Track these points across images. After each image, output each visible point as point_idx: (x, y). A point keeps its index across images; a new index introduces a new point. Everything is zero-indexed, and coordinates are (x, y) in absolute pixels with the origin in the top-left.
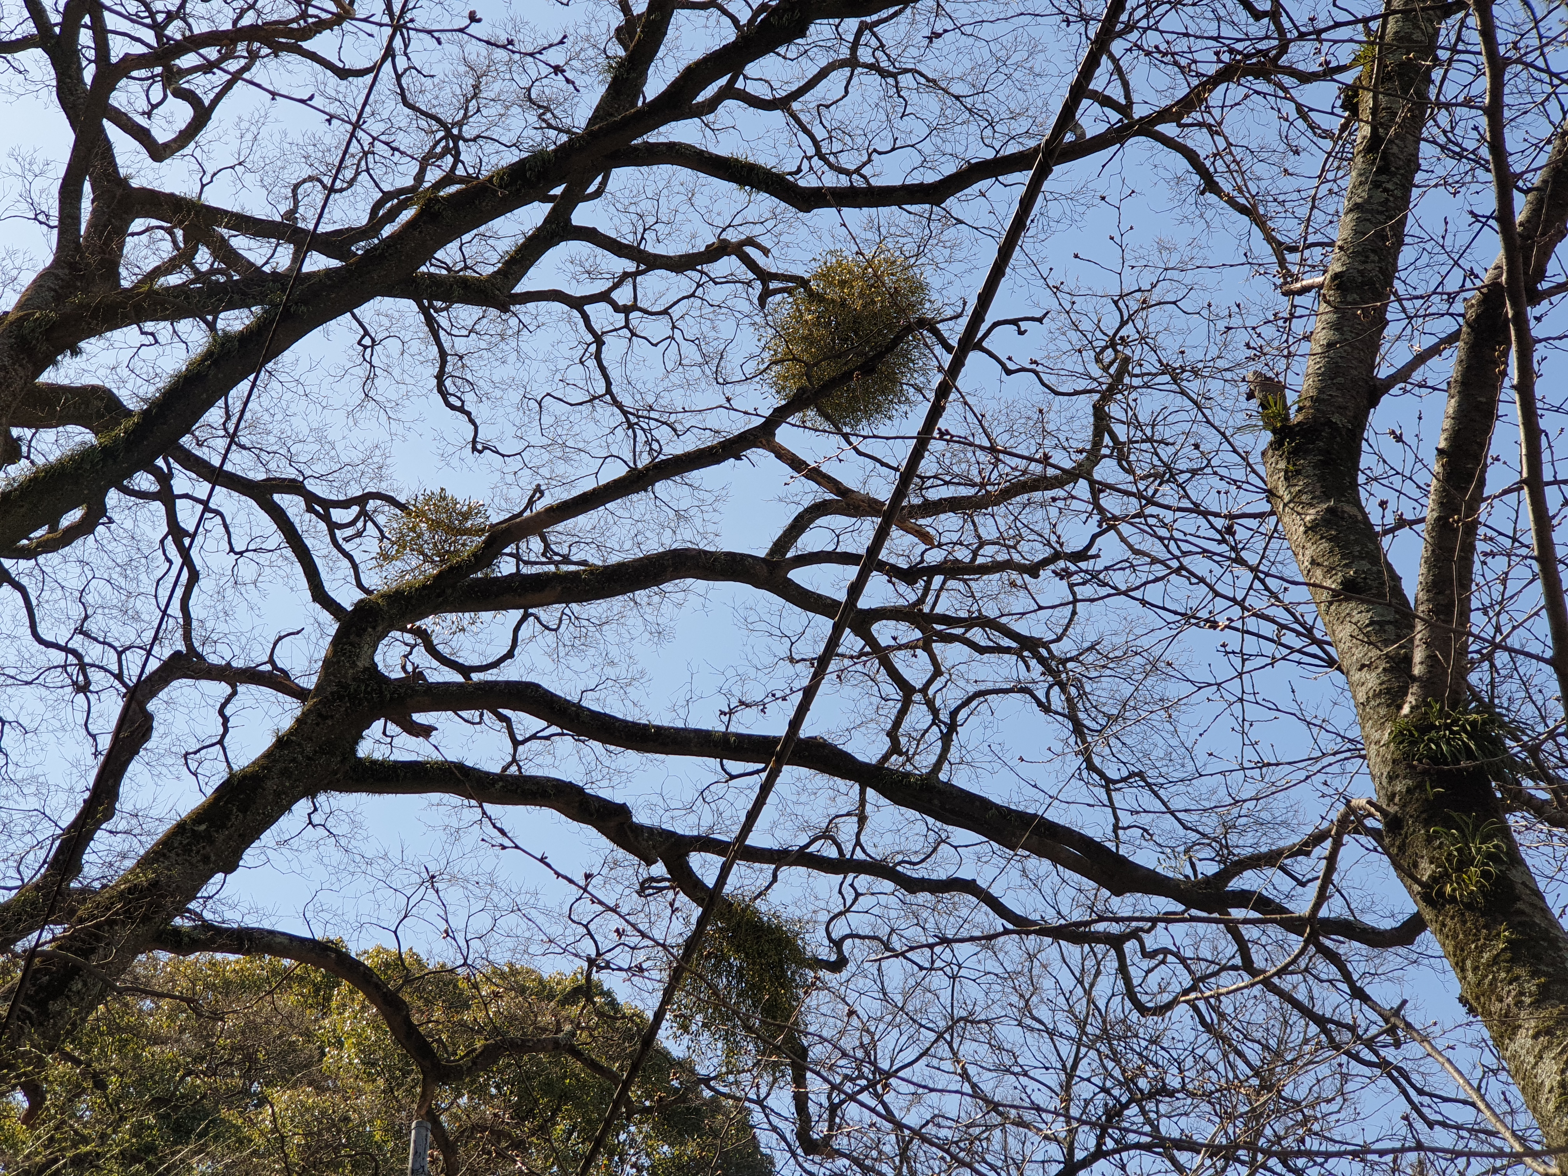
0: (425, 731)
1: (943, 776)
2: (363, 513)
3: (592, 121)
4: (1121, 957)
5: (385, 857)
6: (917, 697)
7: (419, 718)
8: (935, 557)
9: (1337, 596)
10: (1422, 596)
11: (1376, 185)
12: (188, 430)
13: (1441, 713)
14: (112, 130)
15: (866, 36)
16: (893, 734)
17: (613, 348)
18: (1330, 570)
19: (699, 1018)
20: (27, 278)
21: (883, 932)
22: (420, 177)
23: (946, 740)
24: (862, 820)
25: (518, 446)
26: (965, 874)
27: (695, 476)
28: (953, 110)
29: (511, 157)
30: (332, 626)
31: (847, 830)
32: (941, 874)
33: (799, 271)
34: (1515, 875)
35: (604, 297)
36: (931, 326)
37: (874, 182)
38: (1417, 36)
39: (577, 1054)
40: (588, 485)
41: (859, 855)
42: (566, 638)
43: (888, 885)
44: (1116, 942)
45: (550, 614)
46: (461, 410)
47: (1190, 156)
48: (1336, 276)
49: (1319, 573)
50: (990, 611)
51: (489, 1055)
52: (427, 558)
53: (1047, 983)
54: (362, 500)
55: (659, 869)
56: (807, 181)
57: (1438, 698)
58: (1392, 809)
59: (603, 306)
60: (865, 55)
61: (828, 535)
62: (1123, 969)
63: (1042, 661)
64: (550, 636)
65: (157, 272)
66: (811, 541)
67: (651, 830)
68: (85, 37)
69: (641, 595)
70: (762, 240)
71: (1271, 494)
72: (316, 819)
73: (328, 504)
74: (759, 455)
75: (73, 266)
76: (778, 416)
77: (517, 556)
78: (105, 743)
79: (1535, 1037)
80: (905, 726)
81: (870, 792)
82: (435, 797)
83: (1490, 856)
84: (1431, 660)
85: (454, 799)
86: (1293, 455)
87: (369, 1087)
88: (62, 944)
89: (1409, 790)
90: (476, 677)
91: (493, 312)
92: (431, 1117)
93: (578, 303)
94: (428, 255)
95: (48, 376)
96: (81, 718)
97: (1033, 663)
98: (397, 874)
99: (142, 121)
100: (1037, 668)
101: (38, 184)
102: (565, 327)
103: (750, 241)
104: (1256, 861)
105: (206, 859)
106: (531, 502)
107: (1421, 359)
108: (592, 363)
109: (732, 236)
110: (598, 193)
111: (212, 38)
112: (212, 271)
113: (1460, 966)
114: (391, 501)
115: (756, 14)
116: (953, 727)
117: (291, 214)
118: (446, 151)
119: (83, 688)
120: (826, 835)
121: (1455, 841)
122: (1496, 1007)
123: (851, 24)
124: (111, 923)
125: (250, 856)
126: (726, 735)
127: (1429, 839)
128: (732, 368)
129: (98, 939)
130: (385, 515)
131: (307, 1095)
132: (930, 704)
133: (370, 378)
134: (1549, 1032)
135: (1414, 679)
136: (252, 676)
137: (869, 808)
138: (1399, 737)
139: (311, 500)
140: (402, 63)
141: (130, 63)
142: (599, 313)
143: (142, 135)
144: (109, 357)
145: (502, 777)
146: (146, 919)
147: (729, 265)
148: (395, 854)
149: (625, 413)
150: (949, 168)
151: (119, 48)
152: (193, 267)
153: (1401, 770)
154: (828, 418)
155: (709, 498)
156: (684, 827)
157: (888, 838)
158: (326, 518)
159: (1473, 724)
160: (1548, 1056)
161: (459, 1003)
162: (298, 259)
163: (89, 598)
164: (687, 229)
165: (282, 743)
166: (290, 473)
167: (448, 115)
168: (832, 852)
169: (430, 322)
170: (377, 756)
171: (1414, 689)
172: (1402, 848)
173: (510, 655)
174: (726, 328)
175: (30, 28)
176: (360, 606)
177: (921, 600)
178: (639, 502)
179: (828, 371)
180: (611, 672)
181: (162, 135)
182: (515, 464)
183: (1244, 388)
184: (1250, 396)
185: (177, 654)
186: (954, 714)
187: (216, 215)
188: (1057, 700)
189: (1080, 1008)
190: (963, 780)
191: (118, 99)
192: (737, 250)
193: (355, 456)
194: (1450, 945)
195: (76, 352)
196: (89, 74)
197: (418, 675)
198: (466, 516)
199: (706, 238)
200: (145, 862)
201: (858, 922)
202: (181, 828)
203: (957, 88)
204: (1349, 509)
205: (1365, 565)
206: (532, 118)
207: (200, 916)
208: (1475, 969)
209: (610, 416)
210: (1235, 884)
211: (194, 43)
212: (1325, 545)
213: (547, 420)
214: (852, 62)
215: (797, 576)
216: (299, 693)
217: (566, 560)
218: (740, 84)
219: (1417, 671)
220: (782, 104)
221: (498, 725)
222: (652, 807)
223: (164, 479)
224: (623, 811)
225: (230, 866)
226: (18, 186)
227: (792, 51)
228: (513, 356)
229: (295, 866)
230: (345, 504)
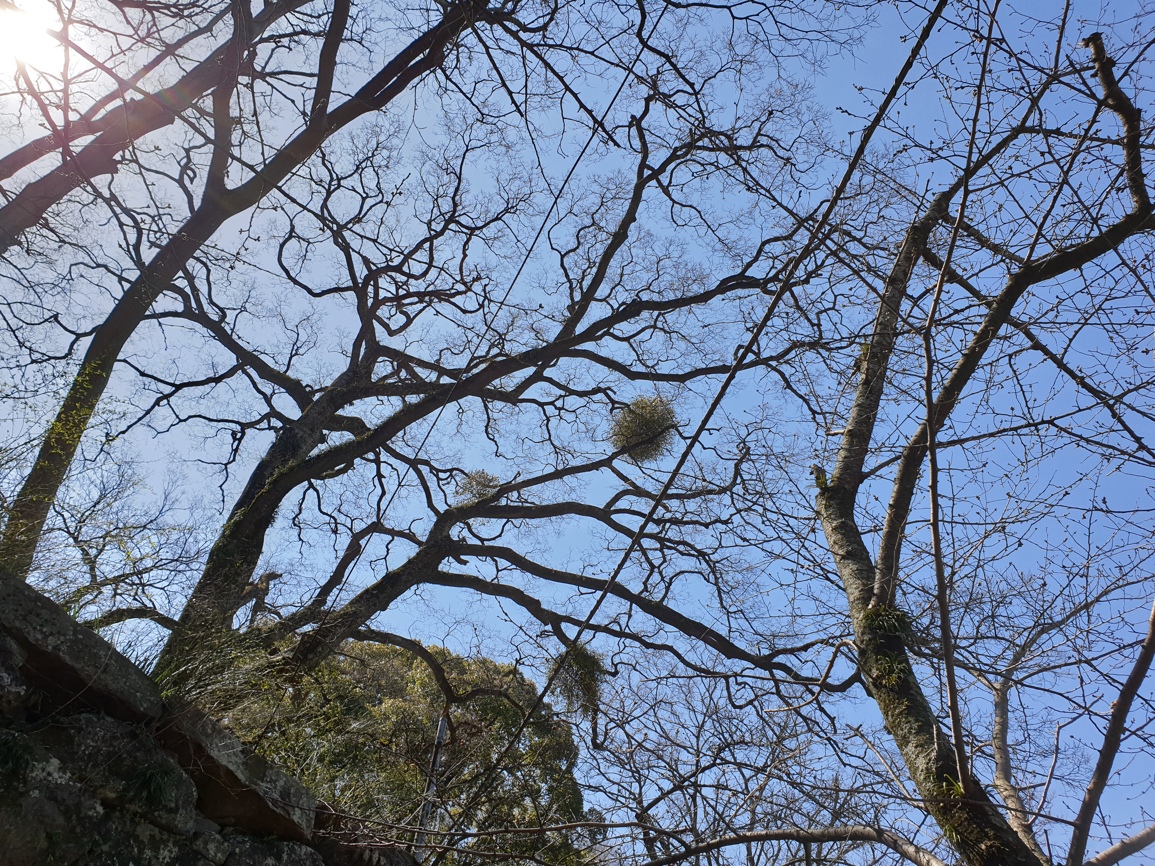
0: (465, 563)
1: (664, 603)
2: (451, 475)
3: (556, 339)
4: (728, 683)
5: (443, 610)
6: (656, 570)
7: (463, 557)
8: (668, 516)
9: (843, 557)
10: (879, 562)
11: (867, 398)
12: (390, 439)
13: (885, 609)
14: (375, 323)
15: (661, 318)
16: (645, 583)
17: (553, 422)
18: (841, 547)
19: (558, 690)
20: (337, 375)
21: (634, 663)
22: (488, 352)
23: (668, 589)
24: (630, 616)
25: (514, 456)
26: (669, 643)
27: (580, 475)
28: (691, 348)
29: (524, 349)
30: (435, 519)
31: (623, 620)
32: (659, 642)
33: (626, 401)
34: (910, 679)
35: (552, 403)
36: (675, 427)
37: (659, 372)
38: (884, 343)
39: (508, 698)
40: (539, 474)
41: (627, 631)
42: (523, 531)
43: (638, 644)
44: (726, 678)
45: (517, 522)
46: (493, 440)
47: (782, 374)
48: (849, 431)
49: (837, 547)
50: (688, 539)
51: (474, 694)
52: (474, 496)
53: (695, 690)
54: (451, 470)
55: (549, 627)
56: (633, 369)
57: (884, 604)
58: (862, 646)
59: (551, 407)
60: (659, 324)
61: (628, 502)
62: (728, 688)
63: (707, 562)
64: (516, 530)
65: (386, 377)
66: (622, 504)
67: (547, 611)
68: (370, 289)
69: (553, 518)
70: (614, 388)
71: (818, 513)
72: (418, 592)
73: (438, 471)
74: (605, 469)
75: (355, 373)
76: (614, 456)
77: (507, 498)
78: (341, 554)
79: (916, 747)
80: (650, 581)
81: (634, 605)
82: (464, 589)
83: (901, 670)
84: (881, 588)
85: (472, 590)
86: (828, 499)
87: (423, 701)
88: (316, 632)
89: (870, 640)
90: (486, 543)
91: (509, 405)
92: (447, 716)
93: (542, 405)
94: (489, 382)
95: (340, 412)
96: (332, 543)
97: (702, 561)
98: (447, 618)
99: (387, 321)
100: (704, 565)
101: (345, 340)
102: (536, 413)
103: (609, 388)
104: (785, 651)
105: (375, 605)
106: (515, 478)
107: (881, 466)
108: (544, 428)
109: (602, 386)
110: (554, 365)
111: (417, 294)
112: (406, 379)
113: (886, 714)
114: (463, 472)
115: (620, 306)
116: (670, 584)
117: (438, 361)
118: (499, 344)
119: (335, 532)
120: (616, 621)
121: (887, 662)
122: (900, 732)
123: (656, 313)
124: (336, 626)
125: (392, 605)
126: (581, 577)
127: (877, 661)
128: (599, 435)
129: (330, 631)
130: (459, 477)
131: (399, 702)
132: (660, 573)
133: (460, 425)
134: (922, 746)
135: (874, 594)
136: (401, 534)
137: (633, 612)
138: (866, 617)
139: (432, 468)
140: (486, 310)
141: (386, 300)
142: (549, 409)
143: (386, 326)
144: (364, 408)
145: (491, 584)
146: (350, 626)
147: (600, 396)
148: (447, 610)
149: (555, 447)
150: (688, 370)
151: (382, 294)
152: (399, 377)
153: (867, 631)
154: (633, 458)
155: (583, 483)
156: (561, 612)
157: (640, 625)
158: (437, 476)
159: (898, 616)
160: (921, 756)
161: (463, 671)
162: (439, 378)
163: (343, 498)
164: (585, 381)
165: (410, 562)
166: (426, 457)
167: (501, 330)
168: (617, 628)
169: (486, 407)
170: (445, 570)
171: (874, 598)
172: (865, 663)
173: (500, 536)
174: (597, 420)
175: (350, 284)
176: (446, 511)
177: (661, 532)
178: (557, 482)
179: (634, 440)
180: (538, 546)
181: (394, 327)
182: (511, 462)
183: (810, 470)
184: (811, 473)
185: (374, 523)
186: (671, 579)
187: (411, 359)
188: (712, 578)
189: (707, 701)
190: (671, 605)
191: (379, 313)
192: (604, 391)
193: (451, 454)
194: (882, 704)
195: (352, 404)
196: (370, 302)
197: (464, 539)
198: (491, 481)
199: (592, 385)
200: (352, 603)
201: (624, 658)
202: (367, 591)
203: (693, 340)
204: (850, 523)
205: (856, 546)
206: (533, 335)
207: (369, 627)
208: (892, 716)
209: (549, 448)
210: (776, 660)
211: (409, 295)
212: (839, 536)
213: (525, 447)
214: (655, 327)
215: (614, 517)
216: (419, 543)
217: (526, 501)
218: (611, 331)
219: (875, 591)
220: (627, 339)
221: (492, 562)
222: (549, 602)
223: (377, 455)
224: (538, 602)
225: (384, 609)
226: (337, 340)
227: (632, 320)
228: (515, 423)
229: (408, 610)
230: (445, 471)
